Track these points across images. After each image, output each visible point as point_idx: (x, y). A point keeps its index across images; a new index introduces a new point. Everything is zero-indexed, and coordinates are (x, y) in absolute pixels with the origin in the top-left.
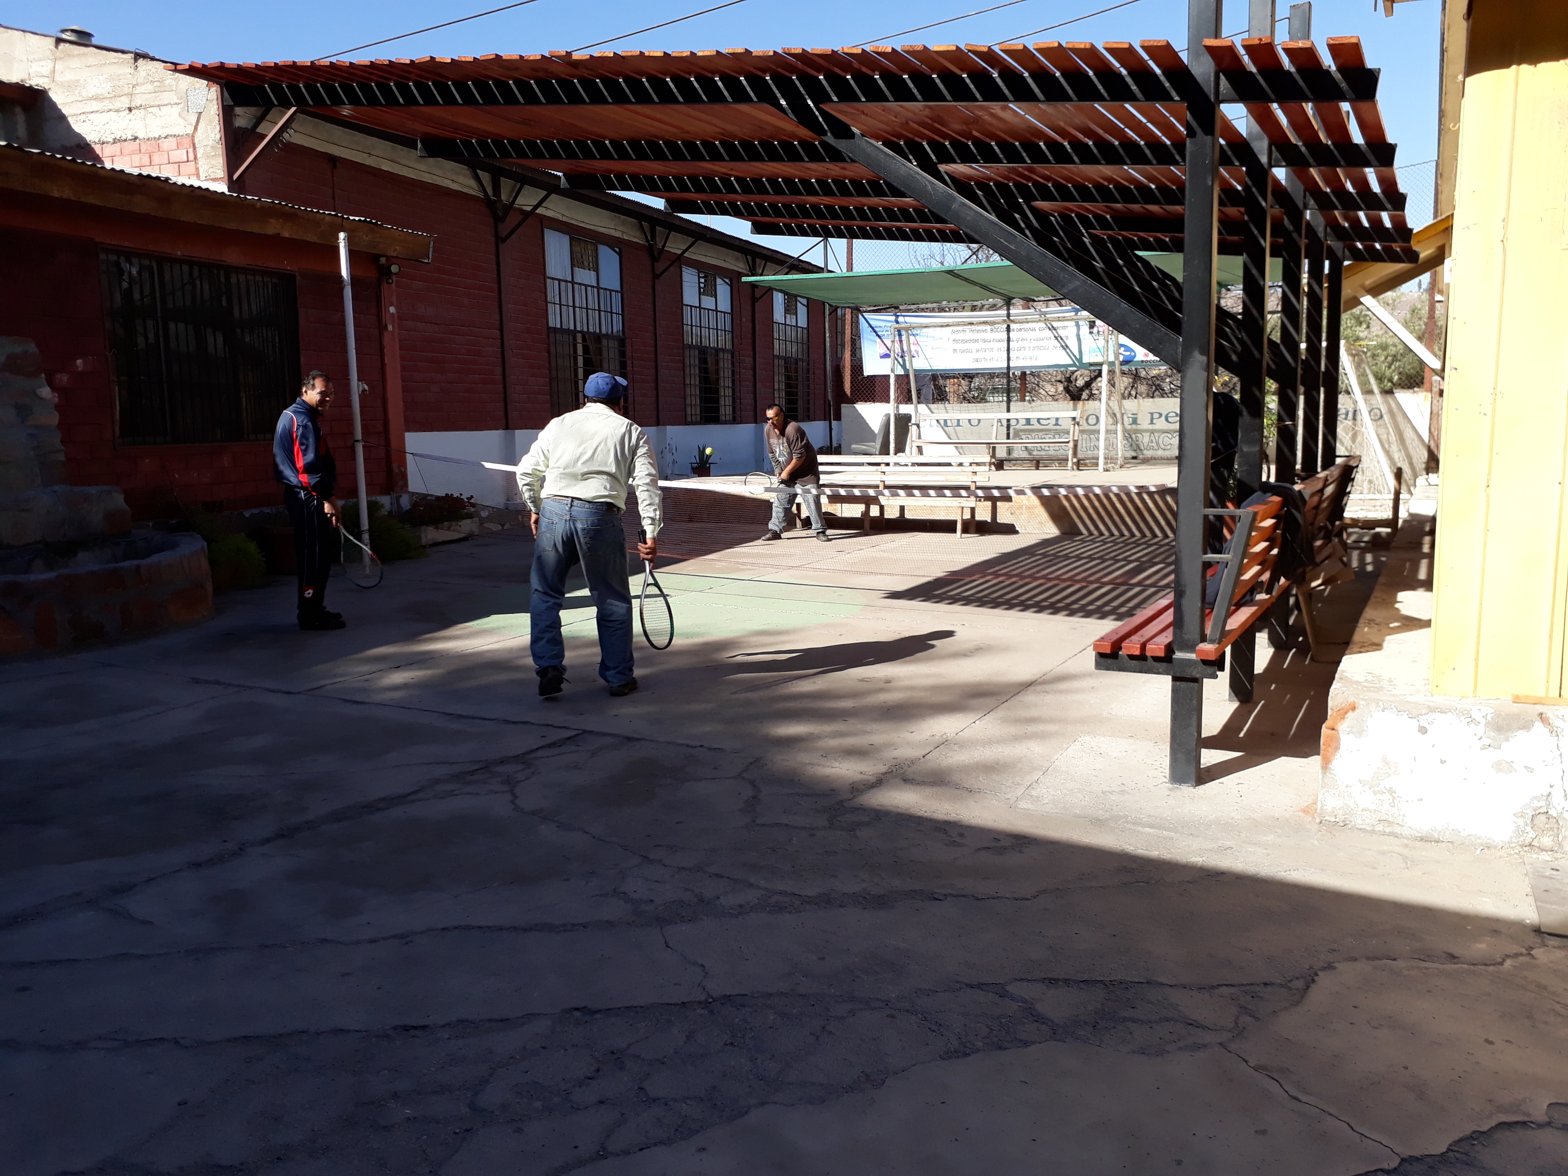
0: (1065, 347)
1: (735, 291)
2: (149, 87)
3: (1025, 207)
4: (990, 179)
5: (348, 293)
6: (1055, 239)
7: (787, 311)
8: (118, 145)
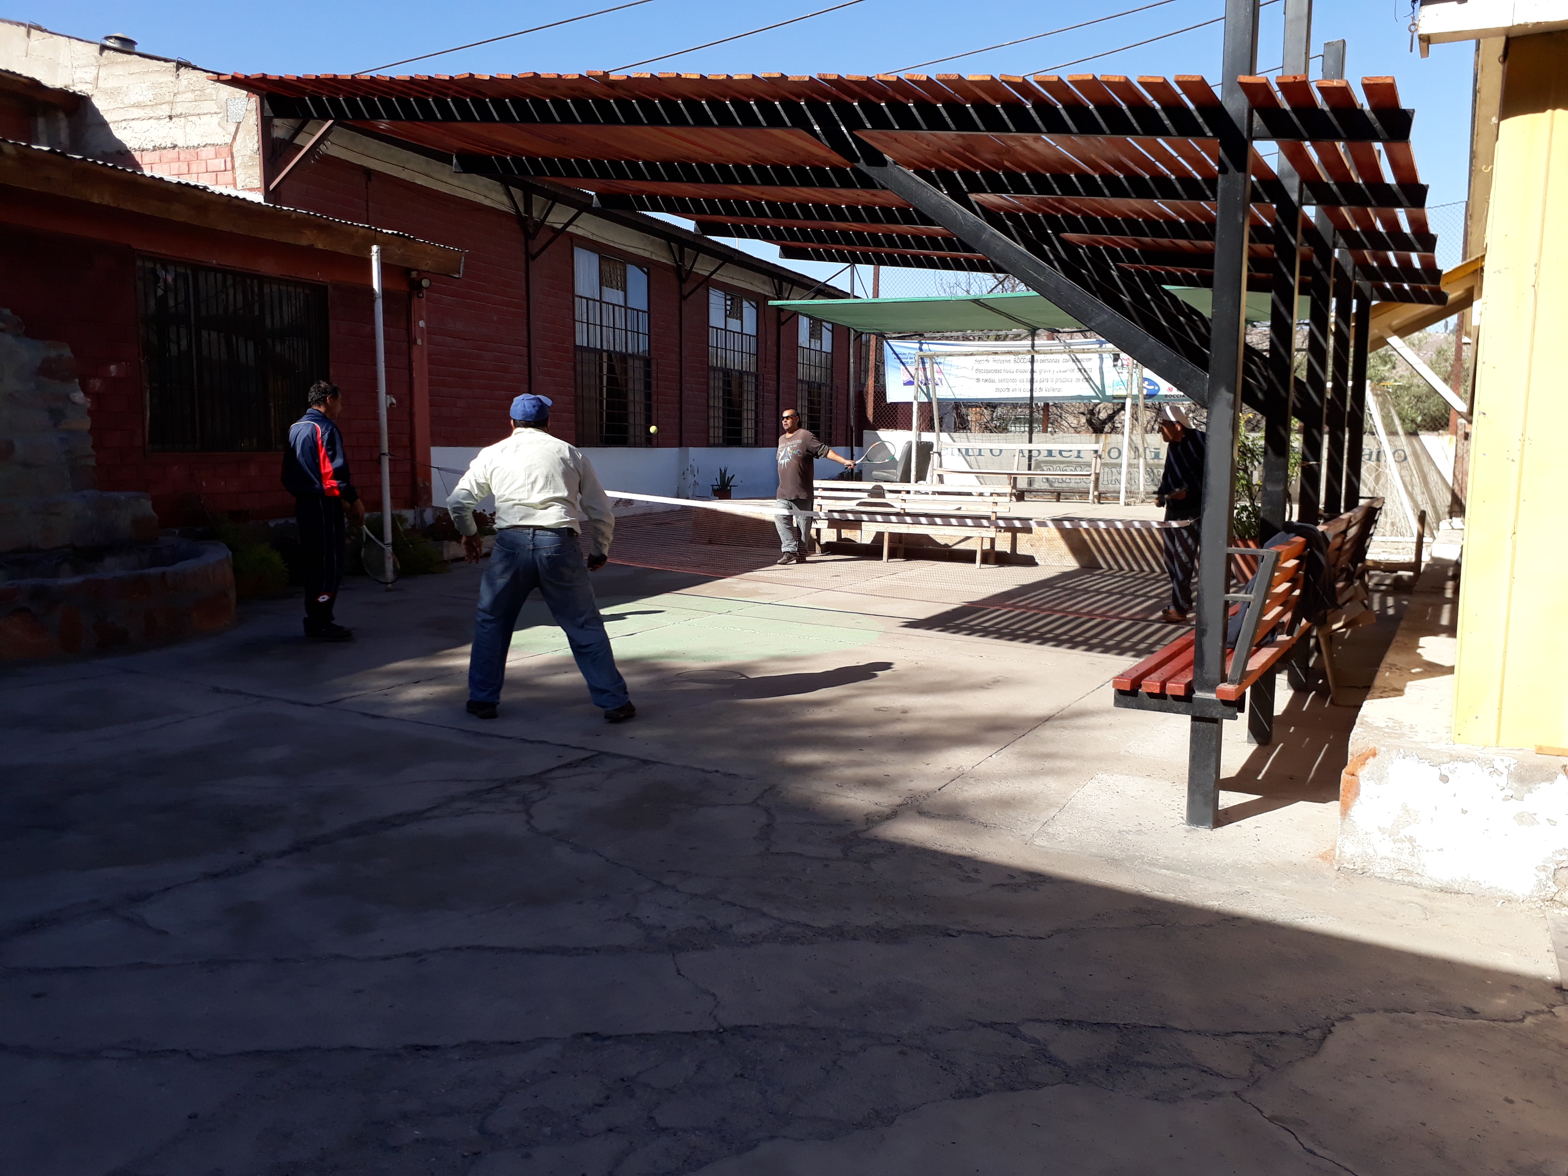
0: (1089, 380)
1: (761, 314)
2: (190, 96)
3: (1054, 238)
4: (1020, 210)
5: (379, 305)
6: (1083, 271)
7: (812, 335)
8: (158, 152)
